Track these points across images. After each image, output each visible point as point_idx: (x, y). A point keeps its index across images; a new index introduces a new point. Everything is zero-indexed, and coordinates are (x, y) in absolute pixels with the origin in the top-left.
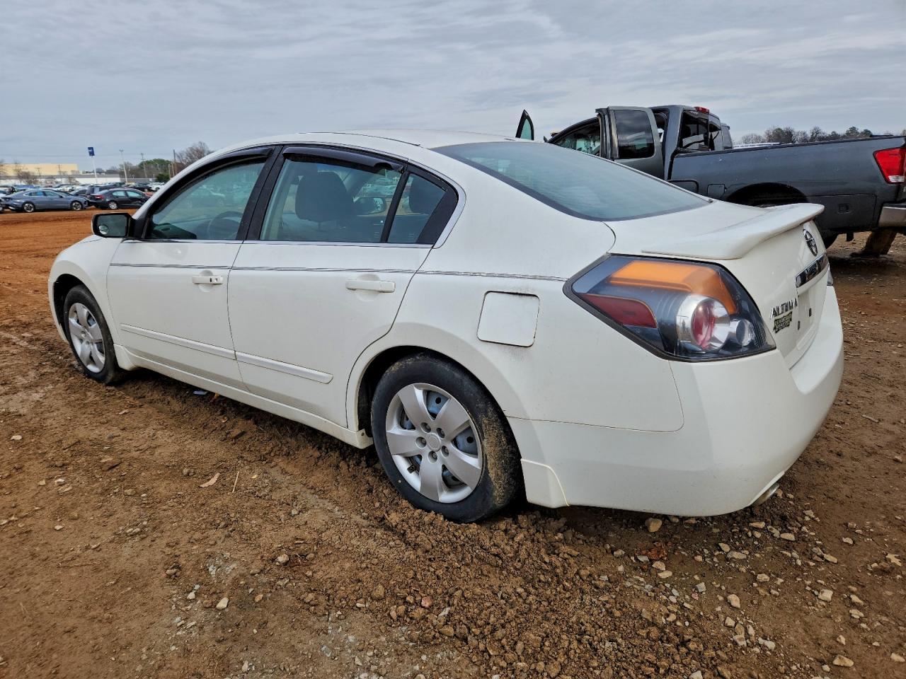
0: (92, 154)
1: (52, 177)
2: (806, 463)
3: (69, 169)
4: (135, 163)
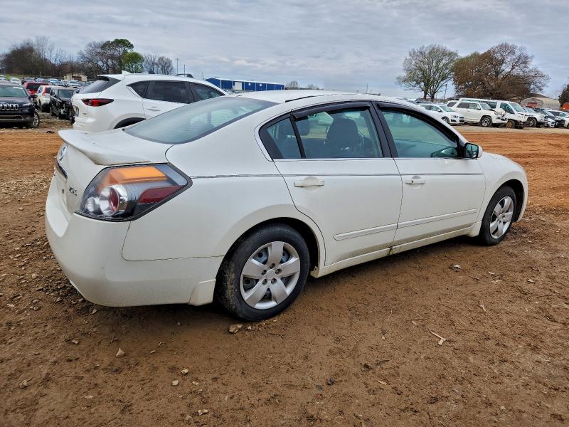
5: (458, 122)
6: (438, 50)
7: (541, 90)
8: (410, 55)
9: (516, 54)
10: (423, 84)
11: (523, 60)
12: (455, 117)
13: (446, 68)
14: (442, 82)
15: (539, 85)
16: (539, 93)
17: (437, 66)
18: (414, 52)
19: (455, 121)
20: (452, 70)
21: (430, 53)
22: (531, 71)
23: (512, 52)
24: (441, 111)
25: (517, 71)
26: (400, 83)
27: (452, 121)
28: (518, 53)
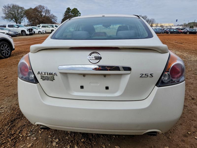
0: (177, 21)
1: (167, 26)
2: (111, 136)
3: (171, 25)
4: (187, 23)
5: (45, 33)
6: (16, 6)
7: (56, 21)
8: (4, 7)
9: (45, 9)
10: (14, 19)
11: (48, 11)
12: (43, 31)
13: (22, 13)
14: (22, 19)
15: (55, 19)
16: (56, 22)
17: (18, 12)
18: (5, 6)
19: (44, 32)
20: (24, 14)
21: (13, 7)
22: (51, 15)
23: (44, 8)
24: (37, 29)
25: (47, 15)
26: (4, 19)
27: (43, 32)
28: (46, 9)
